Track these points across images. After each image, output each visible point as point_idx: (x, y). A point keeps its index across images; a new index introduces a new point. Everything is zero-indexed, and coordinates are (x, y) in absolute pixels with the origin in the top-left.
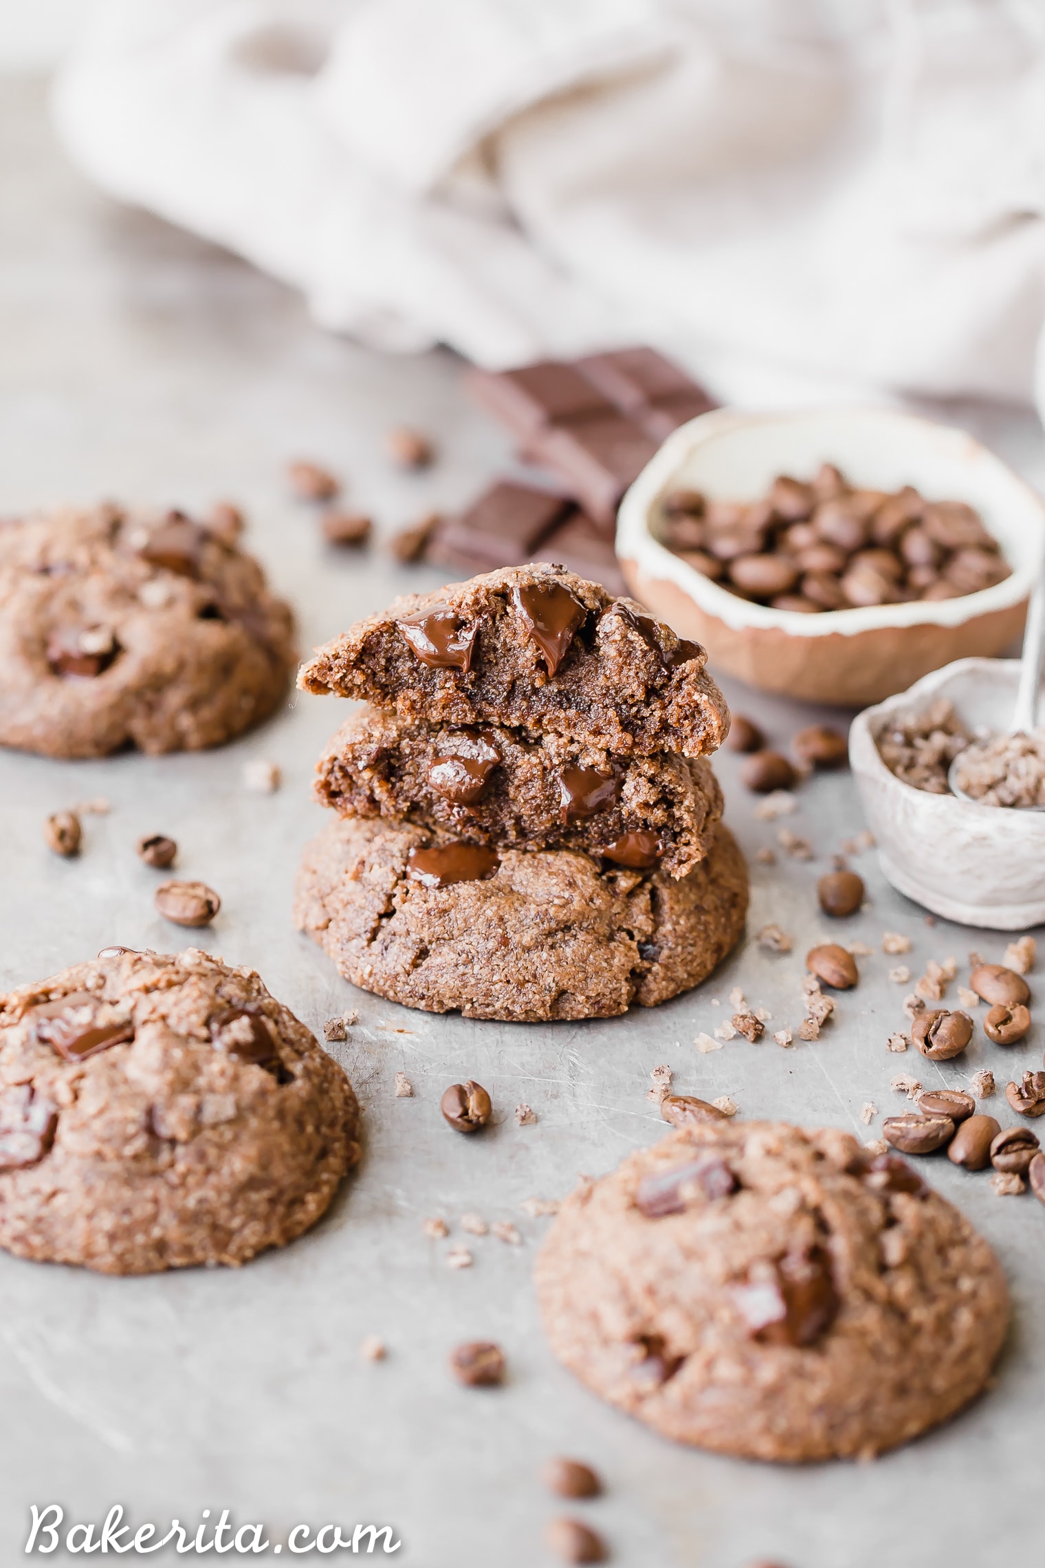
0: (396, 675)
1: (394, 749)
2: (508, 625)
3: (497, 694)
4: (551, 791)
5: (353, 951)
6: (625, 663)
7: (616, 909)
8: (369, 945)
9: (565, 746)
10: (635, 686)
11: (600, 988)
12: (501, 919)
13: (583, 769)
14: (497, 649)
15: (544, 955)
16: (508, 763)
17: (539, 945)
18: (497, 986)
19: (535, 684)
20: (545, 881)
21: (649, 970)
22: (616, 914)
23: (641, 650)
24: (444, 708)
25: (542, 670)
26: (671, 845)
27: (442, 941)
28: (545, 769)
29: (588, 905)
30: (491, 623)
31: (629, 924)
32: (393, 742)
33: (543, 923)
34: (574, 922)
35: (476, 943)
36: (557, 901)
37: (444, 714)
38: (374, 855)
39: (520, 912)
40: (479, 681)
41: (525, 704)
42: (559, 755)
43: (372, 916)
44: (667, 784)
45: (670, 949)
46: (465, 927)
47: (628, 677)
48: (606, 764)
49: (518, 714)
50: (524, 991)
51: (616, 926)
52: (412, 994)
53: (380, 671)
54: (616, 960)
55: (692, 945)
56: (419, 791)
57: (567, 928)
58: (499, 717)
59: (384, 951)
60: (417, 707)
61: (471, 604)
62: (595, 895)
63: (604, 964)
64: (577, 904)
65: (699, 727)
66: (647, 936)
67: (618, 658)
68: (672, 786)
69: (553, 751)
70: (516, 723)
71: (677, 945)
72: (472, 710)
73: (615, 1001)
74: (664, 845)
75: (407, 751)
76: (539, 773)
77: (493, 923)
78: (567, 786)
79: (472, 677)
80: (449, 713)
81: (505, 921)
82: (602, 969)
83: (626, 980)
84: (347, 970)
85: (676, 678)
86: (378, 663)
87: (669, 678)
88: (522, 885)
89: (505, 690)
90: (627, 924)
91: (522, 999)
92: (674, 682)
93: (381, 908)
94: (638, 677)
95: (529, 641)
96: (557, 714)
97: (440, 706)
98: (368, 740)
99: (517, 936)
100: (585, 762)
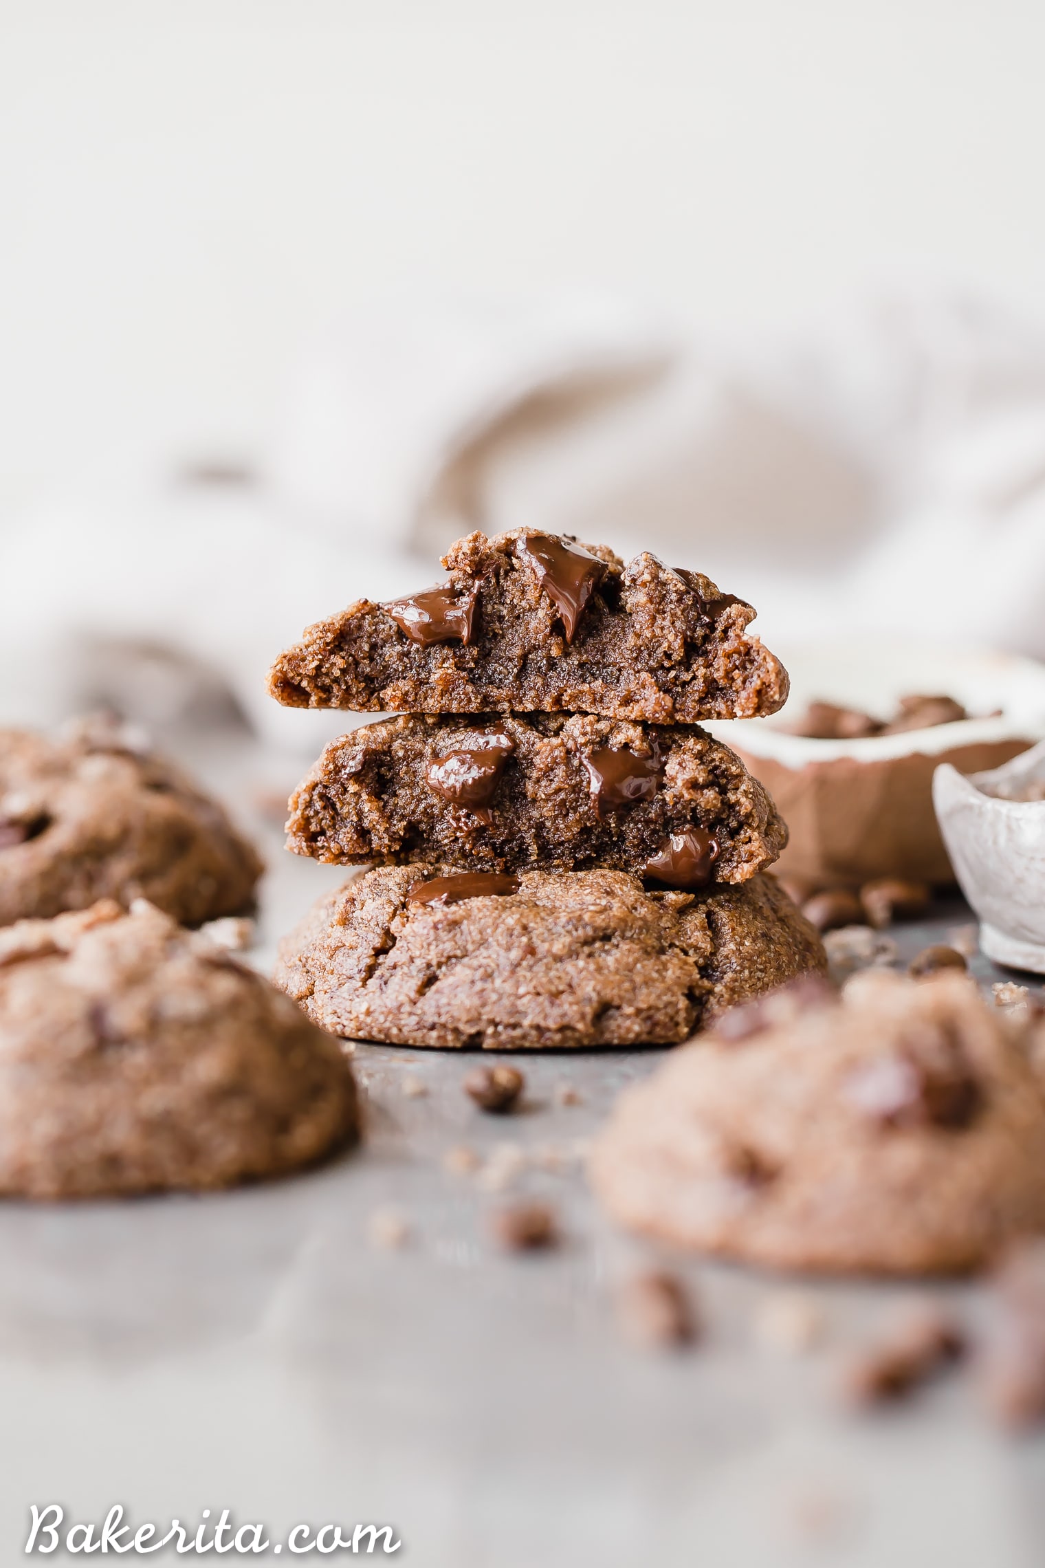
0: (384, 663)
1: (385, 753)
2: (514, 582)
3: (505, 671)
4: (578, 779)
5: (346, 995)
6: (658, 611)
7: (665, 923)
8: (364, 985)
9: (591, 724)
10: (671, 637)
11: (652, 1000)
12: (525, 928)
13: (615, 749)
14: (504, 617)
15: (581, 963)
16: (524, 750)
17: (572, 954)
18: (525, 1000)
19: (552, 652)
20: (576, 893)
21: (710, 992)
22: (666, 928)
23: (676, 592)
24: (442, 695)
25: (558, 635)
26: (729, 843)
27: (454, 960)
28: (568, 752)
29: (631, 913)
30: (493, 581)
31: (683, 941)
32: (384, 744)
33: (576, 930)
34: (615, 930)
35: (498, 955)
36: (592, 908)
37: (443, 702)
38: (366, 890)
39: (547, 920)
40: (484, 657)
41: (539, 681)
42: (584, 734)
43: (366, 951)
44: (717, 763)
45: (735, 971)
46: (482, 939)
47: (662, 629)
48: (643, 741)
49: (533, 693)
50: (558, 1002)
51: (666, 942)
52: (420, 1026)
53: (364, 658)
54: (670, 973)
55: (761, 970)
56: (417, 806)
57: (606, 938)
58: (510, 701)
59: (383, 985)
60: (410, 700)
61: (469, 552)
62: (638, 903)
63: (655, 975)
64: (617, 909)
65: (752, 677)
66: (705, 957)
67: (649, 605)
68: (724, 766)
69: (576, 733)
70: (530, 707)
71: (743, 968)
72: (477, 693)
73: (672, 1018)
74: (719, 845)
75: (401, 754)
76: (562, 754)
77: (516, 933)
78: (598, 769)
79: (475, 652)
80: (449, 700)
81: (529, 930)
82: (653, 980)
83: (683, 994)
84: (339, 1020)
85: (720, 627)
86: (360, 648)
87: (713, 629)
88: (549, 899)
89: (515, 666)
90: (680, 941)
91: (556, 1012)
92: (718, 633)
93: (377, 942)
94: (674, 627)
95: (540, 596)
96: (580, 688)
97: (437, 692)
98: (352, 742)
99: (546, 946)
100: (617, 740)
